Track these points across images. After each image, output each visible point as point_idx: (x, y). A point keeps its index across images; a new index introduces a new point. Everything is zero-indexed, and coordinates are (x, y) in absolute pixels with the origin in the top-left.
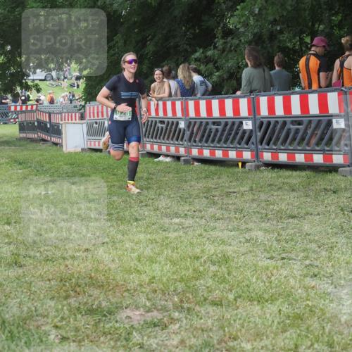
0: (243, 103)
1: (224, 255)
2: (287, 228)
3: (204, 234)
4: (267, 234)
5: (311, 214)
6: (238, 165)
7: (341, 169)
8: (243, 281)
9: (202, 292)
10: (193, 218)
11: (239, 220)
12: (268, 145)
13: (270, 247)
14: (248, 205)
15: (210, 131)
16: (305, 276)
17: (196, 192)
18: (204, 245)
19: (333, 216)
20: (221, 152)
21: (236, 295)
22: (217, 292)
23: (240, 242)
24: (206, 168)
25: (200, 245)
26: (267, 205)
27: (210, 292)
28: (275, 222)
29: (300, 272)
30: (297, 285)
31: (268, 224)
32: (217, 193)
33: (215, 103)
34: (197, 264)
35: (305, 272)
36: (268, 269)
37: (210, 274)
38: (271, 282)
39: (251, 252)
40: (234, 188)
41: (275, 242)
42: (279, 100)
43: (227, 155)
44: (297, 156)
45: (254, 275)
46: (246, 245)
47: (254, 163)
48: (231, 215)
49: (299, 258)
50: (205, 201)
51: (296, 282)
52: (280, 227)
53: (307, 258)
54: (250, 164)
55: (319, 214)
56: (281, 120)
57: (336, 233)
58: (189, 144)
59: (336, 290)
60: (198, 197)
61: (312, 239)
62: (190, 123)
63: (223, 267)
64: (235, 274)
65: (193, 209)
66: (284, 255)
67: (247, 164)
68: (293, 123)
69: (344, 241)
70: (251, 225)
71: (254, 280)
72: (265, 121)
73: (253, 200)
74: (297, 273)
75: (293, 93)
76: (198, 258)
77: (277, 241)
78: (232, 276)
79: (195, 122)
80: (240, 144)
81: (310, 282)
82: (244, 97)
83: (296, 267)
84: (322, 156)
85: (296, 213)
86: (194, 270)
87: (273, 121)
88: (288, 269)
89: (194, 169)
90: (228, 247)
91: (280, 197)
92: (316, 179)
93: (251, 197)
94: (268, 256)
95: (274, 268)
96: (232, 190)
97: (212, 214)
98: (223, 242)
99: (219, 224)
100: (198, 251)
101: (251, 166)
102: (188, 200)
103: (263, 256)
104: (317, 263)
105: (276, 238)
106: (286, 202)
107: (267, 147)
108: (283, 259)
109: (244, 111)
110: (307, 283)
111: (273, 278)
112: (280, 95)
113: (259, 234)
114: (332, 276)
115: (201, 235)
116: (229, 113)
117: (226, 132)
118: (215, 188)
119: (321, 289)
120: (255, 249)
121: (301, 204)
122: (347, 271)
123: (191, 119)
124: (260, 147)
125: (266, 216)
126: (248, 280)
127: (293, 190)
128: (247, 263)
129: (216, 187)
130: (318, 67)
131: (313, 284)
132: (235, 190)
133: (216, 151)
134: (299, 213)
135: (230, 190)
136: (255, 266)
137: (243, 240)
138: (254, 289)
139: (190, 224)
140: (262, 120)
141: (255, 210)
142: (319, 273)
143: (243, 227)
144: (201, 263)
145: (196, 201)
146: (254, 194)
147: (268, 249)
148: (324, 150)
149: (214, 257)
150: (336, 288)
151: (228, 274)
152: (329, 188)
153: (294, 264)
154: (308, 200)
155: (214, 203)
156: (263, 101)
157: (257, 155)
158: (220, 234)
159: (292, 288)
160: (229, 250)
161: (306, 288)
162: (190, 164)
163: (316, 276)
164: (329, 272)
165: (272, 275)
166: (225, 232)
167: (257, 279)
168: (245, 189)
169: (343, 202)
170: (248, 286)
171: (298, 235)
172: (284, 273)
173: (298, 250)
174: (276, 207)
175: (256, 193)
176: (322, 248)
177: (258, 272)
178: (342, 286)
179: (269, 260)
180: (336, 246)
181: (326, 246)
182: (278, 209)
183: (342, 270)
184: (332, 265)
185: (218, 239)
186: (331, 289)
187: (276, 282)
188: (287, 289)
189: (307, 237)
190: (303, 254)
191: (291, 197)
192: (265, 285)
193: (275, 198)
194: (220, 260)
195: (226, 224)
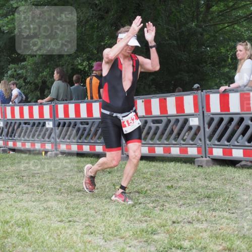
0: (46, 109)
1: (27, 220)
2: (74, 199)
3: (14, 204)
4: (60, 204)
6: (42, 154)
8: (39, 239)
9: (9, 247)
10: (6, 192)
11: (39, 194)
12: (64, 139)
13: (61, 213)
14: (47, 182)
15: (22, 129)
16: (85, 234)
17: (11, 173)
18: (13, 212)
19: (107, 190)
20: (30, 144)
21: (33, 249)
22: (20, 247)
23: (40, 210)
24: (19, 156)
25: (10, 212)
26: (61, 182)
27: (15, 247)
28: (66, 195)
29: (81, 231)
30: (79, 240)
31: (61, 196)
32: (25, 174)
33: (26, 109)
34: (6, 227)
35: (85, 231)
36: (58, 230)
37: (16, 234)
38: (60, 239)
39: (47, 217)
41: (64, 210)
42: (72, 107)
43: (34, 146)
44: (84, 146)
45: (47, 234)
46: (43, 212)
47: (53, 152)
48: (34, 190)
49: (81, 221)
50: (16, 180)
51: (77, 238)
52: (69, 198)
53: (87, 220)
54: (50, 152)
56: (72, 121)
58: (7, 138)
59: (106, 243)
60: (11, 177)
61: (92, 206)
62: (7, 123)
63: (25, 229)
64: (34, 234)
65: (7, 186)
66: (70, 219)
67: (48, 153)
68: (82, 123)
69: (114, 207)
70: (48, 197)
71: (48, 238)
72: (62, 122)
73: (52, 179)
74: (79, 232)
75: (81, 102)
76: (7, 222)
77: (66, 208)
78: (31, 235)
79: (11, 123)
80: (44, 138)
81: (87, 238)
82: (47, 104)
83: (78, 227)
84: (101, 147)
85: (82, 188)
86: (4, 232)
87: (67, 122)
88: (73, 229)
89: (10, 156)
90: (30, 214)
91: (71, 177)
93: (50, 177)
94: (59, 219)
95: (63, 228)
97: (21, 190)
98: (27, 210)
99: (25, 197)
100: (8, 217)
101: (51, 154)
102: (4, 180)
103: (55, 220)
104: (93, 224)
105: (66, 206)
106: (75, 180)
107: (63, 141)
108: (70, 221)
109: (47, 115)
110: (85, 238)
111: (61, 236)
112: (72, 103)
113: (53, 204)
114: (103, 233)
115: (11, 205)
116: (36, 116)
117: (34, 130)
118: (24, 171)
119: (95, 243)
120: (50, 215)
122: (114, 229)
123: (8, 120)
124: (58, 140)
125: (60, 190)
126: (43, 237)
128: (43, 225)
129: (25, 169)
130: (98, 85)
131: (90, 239)
132: (39, 172)
133: (26, 143)
135: (35, 172)
136: (49, 227)
137: (42, 208)
138: (47, 244)
139: (3, 197)
140: (59, 121)
141: (52, 187)
142: (94, 232)
143: (42, 199)
144: (9, 226)
145: (10, 180)
146: (52, 175)
147: (59, 214)
148: (103, 143)
150: (106, 241)
151: (29, 233)
153: (77, 225)
155: (23, 182)
156: (61, 107)
157: (56, 147)
158: (25, 204)
159: (75, 243)
160: (31, 216)
161: (84, 243)
162: (7, 153)
163: (92, 233)
164: (102, 230)
165: (61, 234)
166: (29, 202)
167: (50, 236)
168: (47, 171)
169: (115, 180)
170: (43, 242)
171: (81, 204)
172: (70, 232)
173: (81, 215)
174: (67, 184)
175: (54, 174)
176: (98, 213)
177: (51, 232)
178: (110, 240)
179: (59, 223)
180: (108, 212)
181: (101, 212)
182: (69, 185)
183: (111, 229)
184: (104, 225)
185: (24, 208)
186: (102, 242)
187: (63, 239)
188: (71, 244)
189: (88, 205)
190: (84, 218)
191: (79, 176)
192: (55, 241)
193: (67, 177)
194: (24, 223)
195: (30, 197)
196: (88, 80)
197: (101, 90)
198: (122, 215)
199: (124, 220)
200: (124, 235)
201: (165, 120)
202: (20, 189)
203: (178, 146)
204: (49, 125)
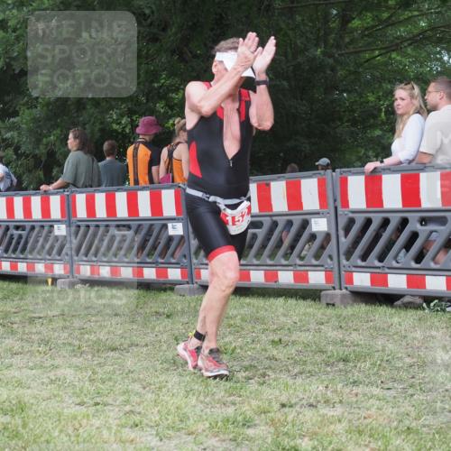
0: (55, 201)
1: (19, 402)
2: (105, 364)
4: (78, 373)
5: (137, 345)
6: (47, 282)
7: (177, 286)
8: (42, 436)
11: (42, 355)
12: (86, 256)
13: (81, 388)
14: (56, 334)
15: (12, 237)
16: (123, 426)
19: (164, 348)
20: (25, 265)
23: (43, 383)
24: (5, 286)
26: (81, 334)
28: (90, 357)
29: (117, 422)
30: (113, 439)
31: (81, 359)
32: (17, 319)
33: (18, 201)
35: (124, 421)
36: (75, 419)
38: (78, 436)
39: (55, 396)
40: (41, 312)
41: (87, 383)
42: (100, 199)
43: (33, 269)
44: (123, 270)
45: (56, 427)
46: (49, 387)
47: (67, 280)
48: (33, 348)
49: (118, 403)
51: (110, 434)
52: (96, 362)
53: (127, 402)
54: (63, 280)
55: (147, 345)
56: (102, 224)
57: (167, 370)
59: (162, 443)
61: (136, 377)
63: (17, 417)
64: (32, 427)
66: (98, 400)
67: (59, 281)
68: (118, 227)
69: (176, 379)
70: (58, 361)
71: (56, 434)
72: (83, 225)
73: (64, 328)
74: (114, 423)
75: (118, 190)
77: (90, 381)
78: (27, 430)
80: (50, 255)
81: (128, 433)
82: (56, 194)
83: (112, 414)
84: (154, 270)
85: (118, 343)
87: (92, 225)
88: (102, 418)
90: (25, 391)
91: (98, 324)
92: (146, 299)
93: (61, 324)
94: (78, 401)
95: (84, 417)
96: (37, 315)
97: (8, 347)
98: (20, 384)
99: (17, 360)
101: (64, 283)
103: (70, 402)
104: (138, 409)
105: (90, 377)
106: (106, 330)
107: (85, 259)
108: (97, 404)
109: (56, 213)
110: (124, 435)
111: (81, 431)
112: (102, 192)
113: (68, 373)
114: (157, 426)
116: (37, 214)
117: (32, 239)
118: (15, 313)
119: (142, 442)
120: (61, 393)
121: (125, 332)
122: (177, 418)
124: (76, 258)
125: (79, 348)
126: (49, 433)
127: (116, 315)
128: (48, 411)
129: (17, 310)
130: (148, 159)
131: (133, 436)
132: (42, 315)
133: (19, 264)
134: (121, 345)
135: (35, 315)
136: (60, 414)
137: (45, 380)
138: (56, 446)
140: (78, 223)
141: (66, 341)
142: (141, 422)
143: (48, 364)
146: (65, 320)
147: (78, 391)
148: (156, 263)
149: (7, 404)
150: (161, 440)
151: (23, 425)
152: (161, 310)
153: (110, 411)
154: (135, 327)
155: (13, 333)
156: (81, 199)
157: (72, 269)
158: (17, 374)
159: (106, 442)
160: (26, 395)
161: (123, 442)
163: (137, 426)
164: (154, 419)
165: (81, 426)
166: (24, 370)
167: (61, 431)
168: (55, 313)
169: (178, 329)
170: (48, 442)
171: (118, 372)
172: (97, 422)
173: (117, 393)
174: (93, 337)
175: (69, 319)
176: (147, 389)
177: (63, 423)
178: (170, 438)
179: (77, 407)
180: (165, 386)
181: (153, 387)
182: (95, 339)
183: (169, 417)
184: (159, 411)
185: (14, 380)
186: (154, 442)
187: (85, 435)
188: (98, 445)
189: (130, 375)
190: (122, 398)
191: (113, 323)
192: (70, 440)
193: (92, 324)
194: (14, 408)
195: (25, 360)
196: (130, 150)
197: (154, 168)
198: (191, 393)
199: (194, 402)
200: (194, 428)
201: (267, 222)
202: (7, 344)
203: (290, 268)
204: (61, 230)
